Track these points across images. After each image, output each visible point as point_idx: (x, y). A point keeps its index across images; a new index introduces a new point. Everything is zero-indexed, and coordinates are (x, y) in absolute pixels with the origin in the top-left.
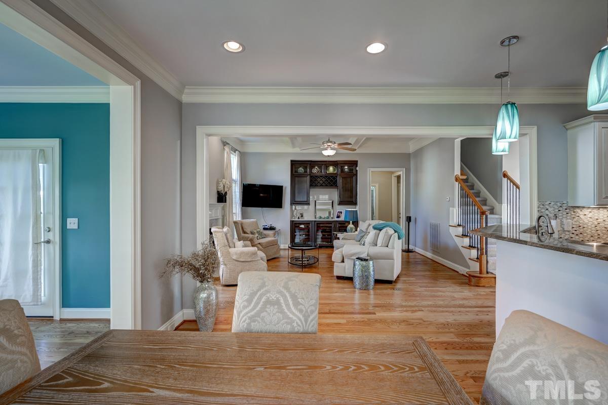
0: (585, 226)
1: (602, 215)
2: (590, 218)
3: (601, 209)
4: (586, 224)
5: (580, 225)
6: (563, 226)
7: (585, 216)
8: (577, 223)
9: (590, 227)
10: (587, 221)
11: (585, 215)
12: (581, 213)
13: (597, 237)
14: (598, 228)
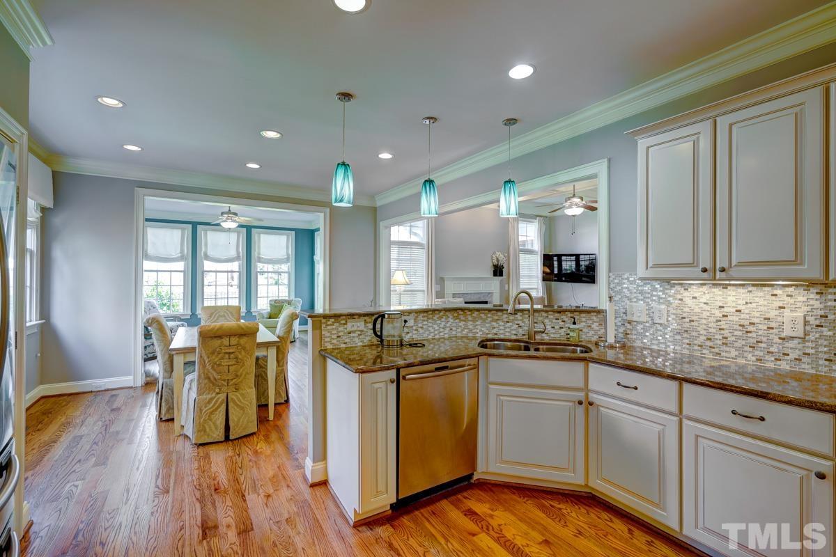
0: (694, 318)
1: (734, 299)
2: (705, 303)
3: (729, 288)
4: (697, 314)
5: (684, 315)
6: (652, 315)
7: (694, 300)
8: (679, 312)
9: (705, 322)
10: (697, 310)
11: (695, 298)
12: (686, 294)
13: (720, 342)
14: (723, 324)
